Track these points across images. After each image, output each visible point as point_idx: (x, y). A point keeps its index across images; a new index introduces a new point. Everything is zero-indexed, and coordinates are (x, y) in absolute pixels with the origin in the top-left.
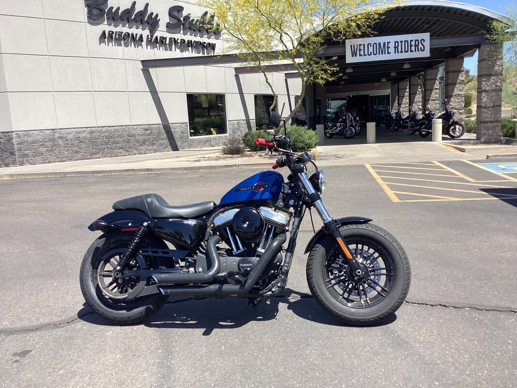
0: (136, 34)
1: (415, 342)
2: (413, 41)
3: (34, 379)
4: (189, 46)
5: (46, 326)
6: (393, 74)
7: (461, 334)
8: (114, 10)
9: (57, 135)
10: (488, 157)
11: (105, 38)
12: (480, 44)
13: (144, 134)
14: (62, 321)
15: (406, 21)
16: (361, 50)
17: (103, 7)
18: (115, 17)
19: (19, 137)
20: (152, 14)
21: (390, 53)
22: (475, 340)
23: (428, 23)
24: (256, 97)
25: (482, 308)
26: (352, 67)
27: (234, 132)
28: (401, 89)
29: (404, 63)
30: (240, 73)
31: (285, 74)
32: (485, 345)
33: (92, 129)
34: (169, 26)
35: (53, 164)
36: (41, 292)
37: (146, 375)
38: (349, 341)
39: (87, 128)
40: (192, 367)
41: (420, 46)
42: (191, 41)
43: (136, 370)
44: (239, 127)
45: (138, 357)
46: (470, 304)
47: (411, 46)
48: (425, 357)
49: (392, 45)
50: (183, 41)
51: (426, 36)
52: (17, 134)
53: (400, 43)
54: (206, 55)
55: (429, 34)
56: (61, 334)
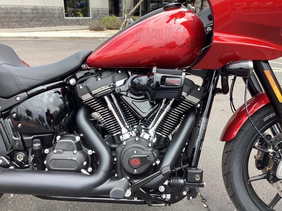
13: (33, 13)
27: (95, 16)
44: (98, 13)
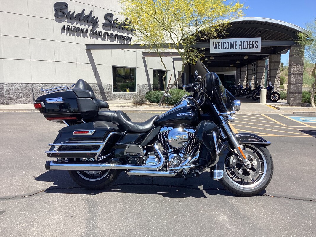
0: (84, 29)
1: (250, 216)
2: (251, 42)
3: (6, 228)
4: (116, 38)
5: (16, 197)
6: (238, 62)
7: (279, 212)
8: (71, 13)
9: (31, 87)
10: (294, 113)
11: (65, 29)
12: (291, 46)
14: (26, 194)
15: (247, 30)
16: (220, 46)
17: (65, 11)
18: (71, 17)
19: (8, 86)
20: (94, 17)
21: (237, 48)
22: (288, 216)
23: (260, 32)
24: (155, 71)
25: (292, 198)
26: (213, 56)
27: (140, 91)
28: (242, 72)
29: (245, 56)
30: (146, 56)
31: (173, 58)
32: (295, 220)
33: (53, 84)
34: (104, 25)
35: (27, 104)
36: (14, 177)
37: (78, 228)
38: (209, 214)
39: (50, 83)
40: (109, 225)
41: (255, 45)
42: (117, 35)
43: (72, 225)
44: (143, 88)
45: (74, 217)
46: (285, 195)
47: (250, 45)
48: (257, 225)
49: (238, 44)
50: (112, 35)
51: (259, 39)
52: (6, 85)
53: (243, 43)
54: (126, 44)
55: (260, 38)
56: (26, 202)
